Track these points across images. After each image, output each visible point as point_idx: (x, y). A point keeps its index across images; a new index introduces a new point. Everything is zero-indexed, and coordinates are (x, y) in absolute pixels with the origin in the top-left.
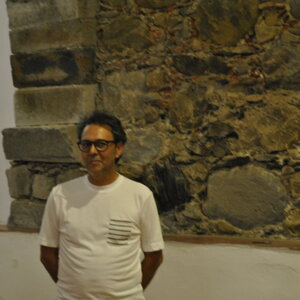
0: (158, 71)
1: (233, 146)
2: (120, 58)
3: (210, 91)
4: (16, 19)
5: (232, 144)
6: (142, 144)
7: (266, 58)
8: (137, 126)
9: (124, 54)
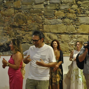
0: (6, 27)
1: (23, 40)
3: (18, 31)
6: (3, 39)
7: (29, 26)
8: (2, 36)
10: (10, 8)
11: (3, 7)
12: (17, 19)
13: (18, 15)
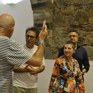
0: (67, 27)
2: (58, 25)
3: (78, 31)
4: (35, 17)
5: (84, 41)
6: (63, 41)
7: (91, 25)
8: (62, 38)
9: (59, 24)
10: (70, 6)
11: (63, 5)
12: (77, 17)
13: (79, 13)
